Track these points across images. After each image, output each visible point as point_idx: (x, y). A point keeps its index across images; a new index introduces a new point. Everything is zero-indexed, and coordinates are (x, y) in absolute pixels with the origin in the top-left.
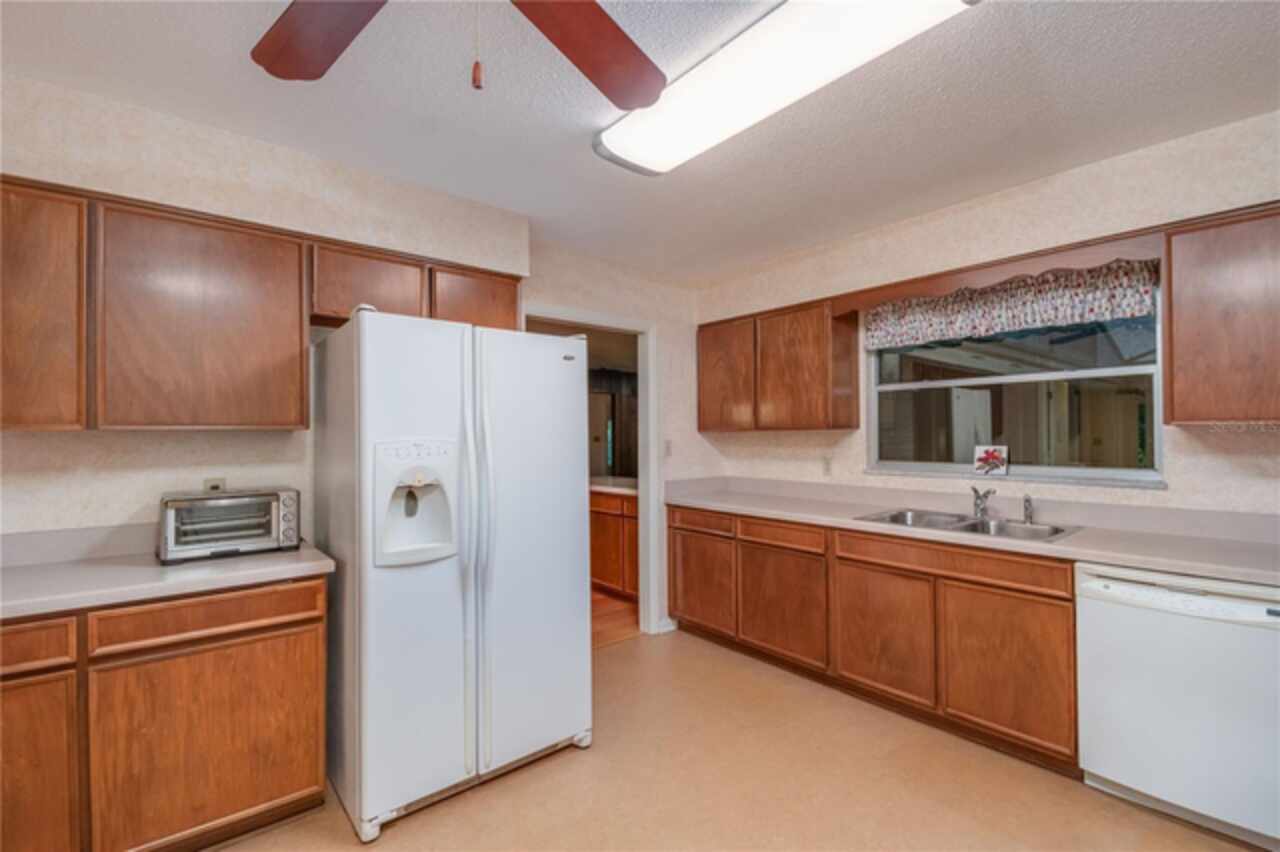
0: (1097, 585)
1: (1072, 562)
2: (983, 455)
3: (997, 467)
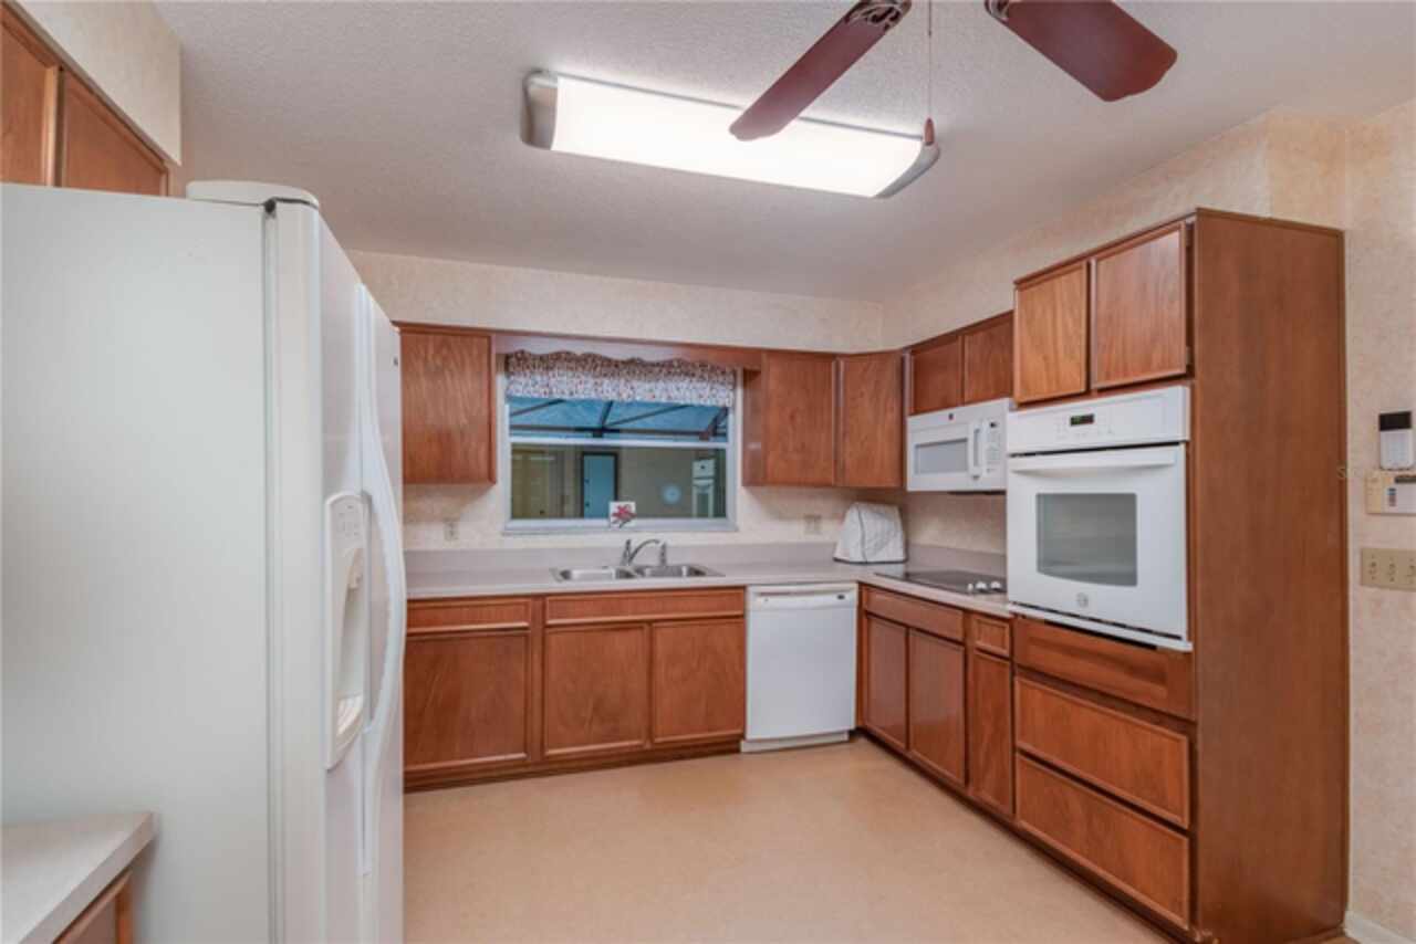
0: (761, 600)
1: (743, 588)
2: (616, 511)
3: (628, 520)
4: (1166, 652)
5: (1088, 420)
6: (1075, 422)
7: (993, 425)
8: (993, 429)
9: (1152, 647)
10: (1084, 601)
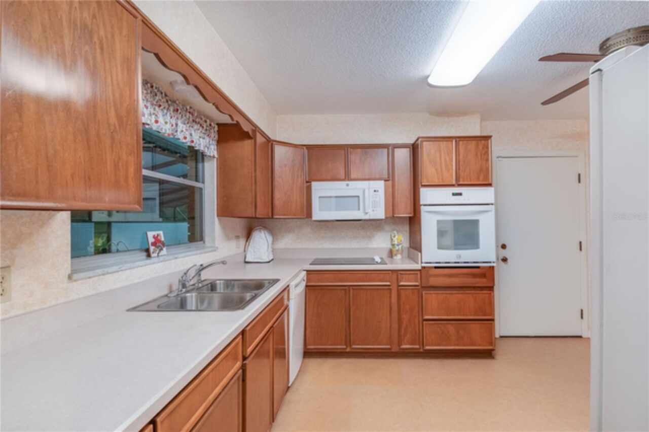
4: (484, 268)
5: (460, 194)
6: (454, 194)
7: (375, 191)
8: (375, 193)
9: (478, 267)
10: (460, 256)
